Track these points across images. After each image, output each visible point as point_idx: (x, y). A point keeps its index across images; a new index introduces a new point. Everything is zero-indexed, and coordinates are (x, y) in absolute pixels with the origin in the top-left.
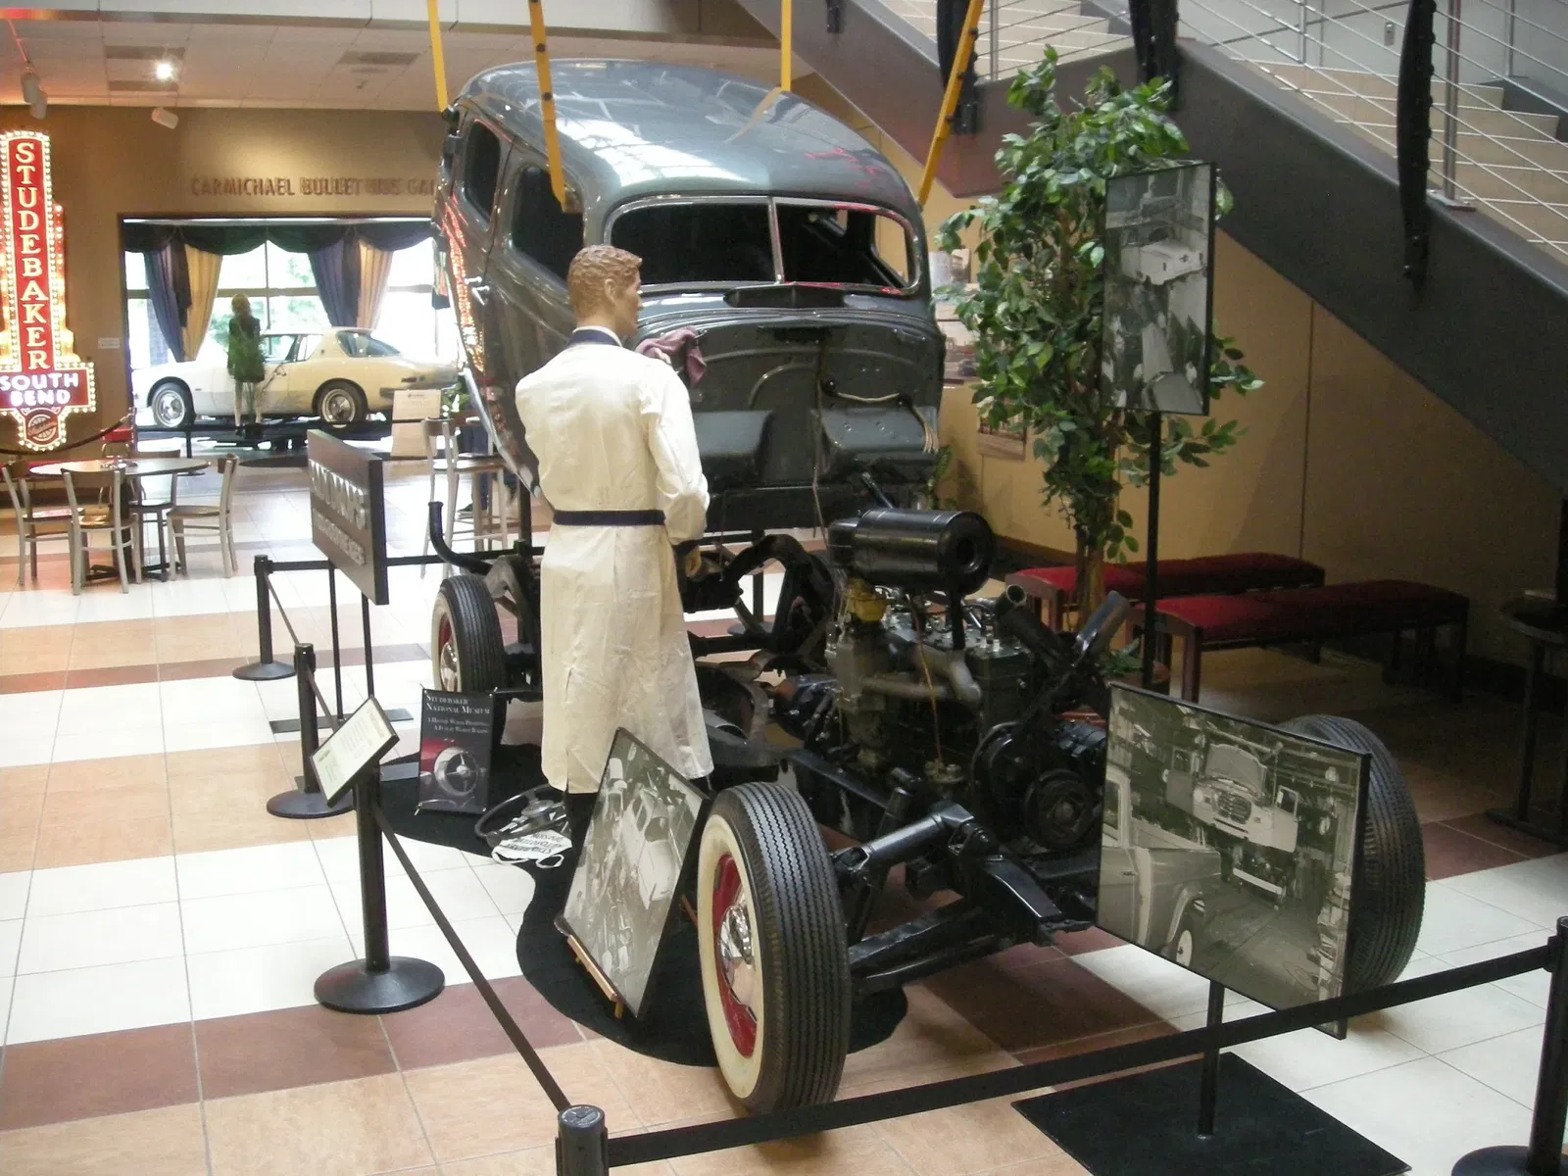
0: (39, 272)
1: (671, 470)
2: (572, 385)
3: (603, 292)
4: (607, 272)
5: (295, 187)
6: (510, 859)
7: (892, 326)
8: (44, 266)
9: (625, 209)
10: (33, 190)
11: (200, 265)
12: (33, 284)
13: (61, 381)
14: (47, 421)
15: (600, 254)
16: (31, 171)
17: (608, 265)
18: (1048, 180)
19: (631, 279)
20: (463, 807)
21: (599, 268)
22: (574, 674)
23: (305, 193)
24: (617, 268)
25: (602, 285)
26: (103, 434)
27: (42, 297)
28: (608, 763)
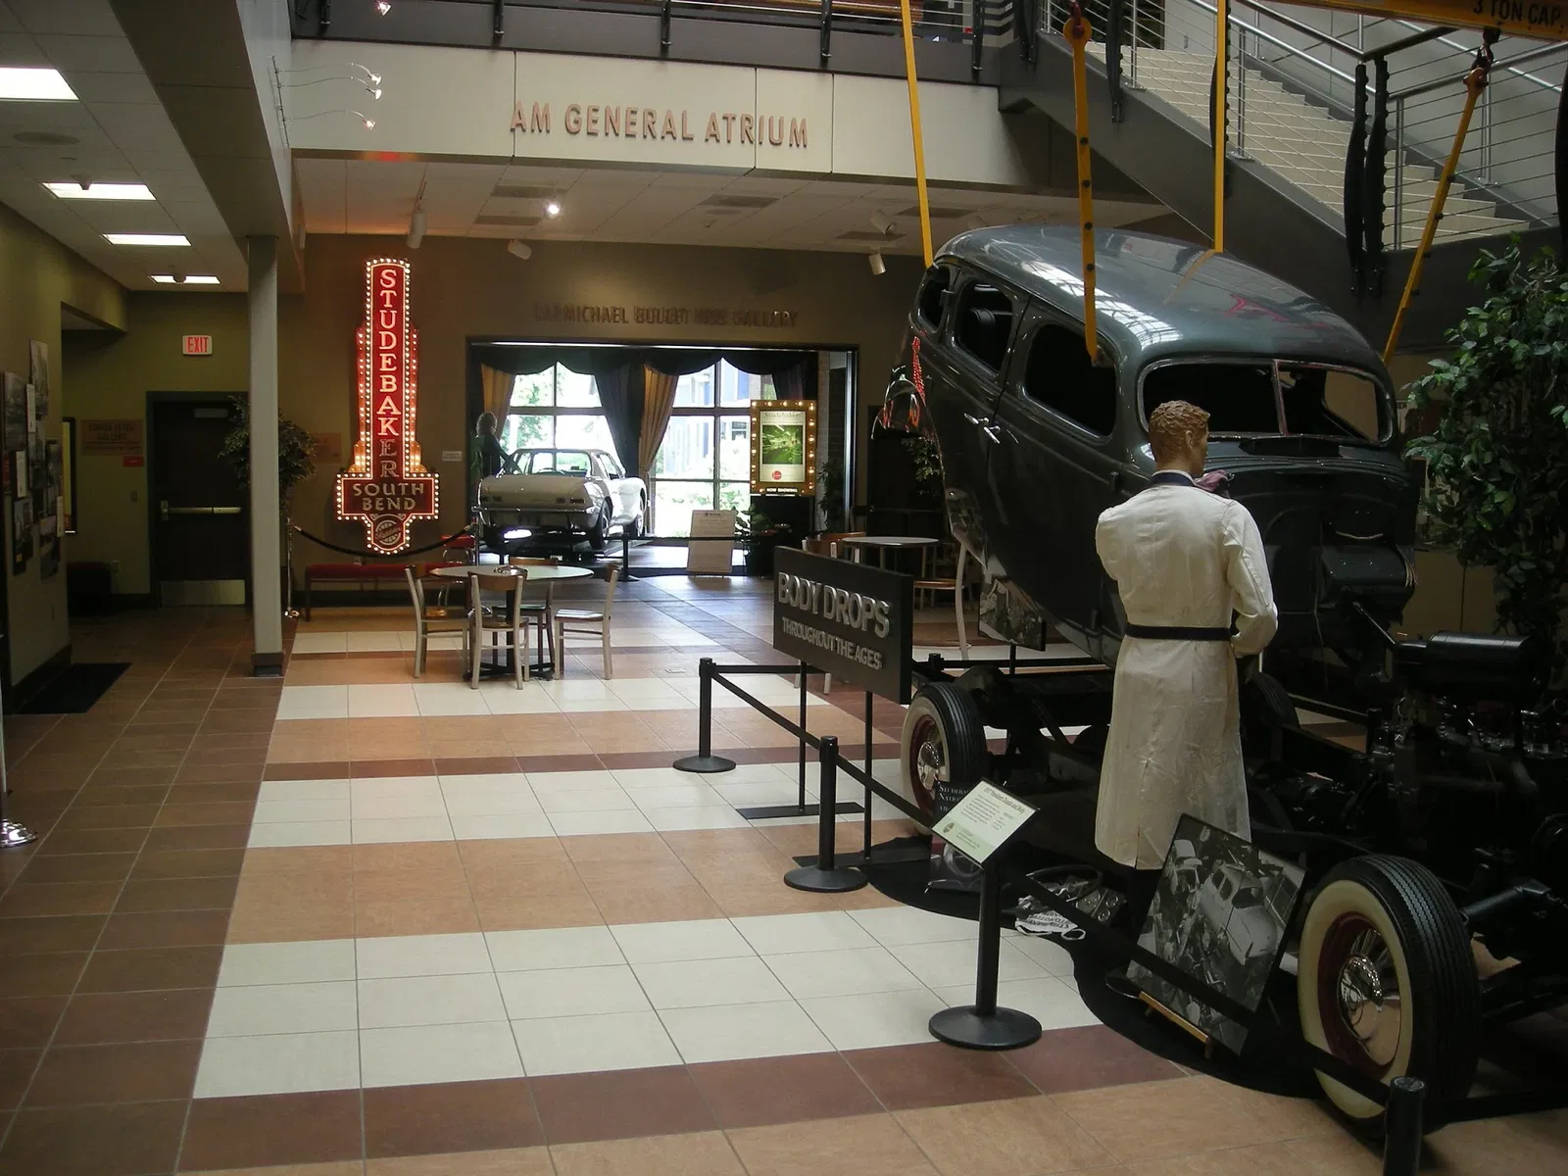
0: (394, 388)
1: (1251, 595)
2: (1160, 520)
3: (1185, 442)
4: (1187, 425)
5: (630, 315)
6: (1034, 932)
7: (1382, 474)
8: (399, 383)
9: (1154, 366)
10: (394, 312)
11: (494, 383)
12: (388, 399)
13: (409, 489)
14: (393, 526)
15: (1182, 409)
16: (392, 294)
17: (1189, 419)
18: (1514, 349)
19: (1204, 430)
20: (969, 887)
21: (1181, 420)
22: (1150, 765)
23: (638, 322)
24: (1195, 422)
25: (1184, 435)
26: (447, 541)
27: (396, 412)
28: (1173, 844)
